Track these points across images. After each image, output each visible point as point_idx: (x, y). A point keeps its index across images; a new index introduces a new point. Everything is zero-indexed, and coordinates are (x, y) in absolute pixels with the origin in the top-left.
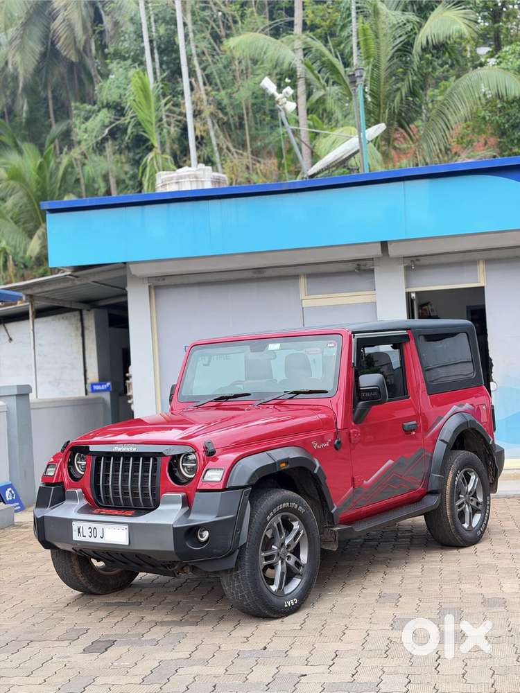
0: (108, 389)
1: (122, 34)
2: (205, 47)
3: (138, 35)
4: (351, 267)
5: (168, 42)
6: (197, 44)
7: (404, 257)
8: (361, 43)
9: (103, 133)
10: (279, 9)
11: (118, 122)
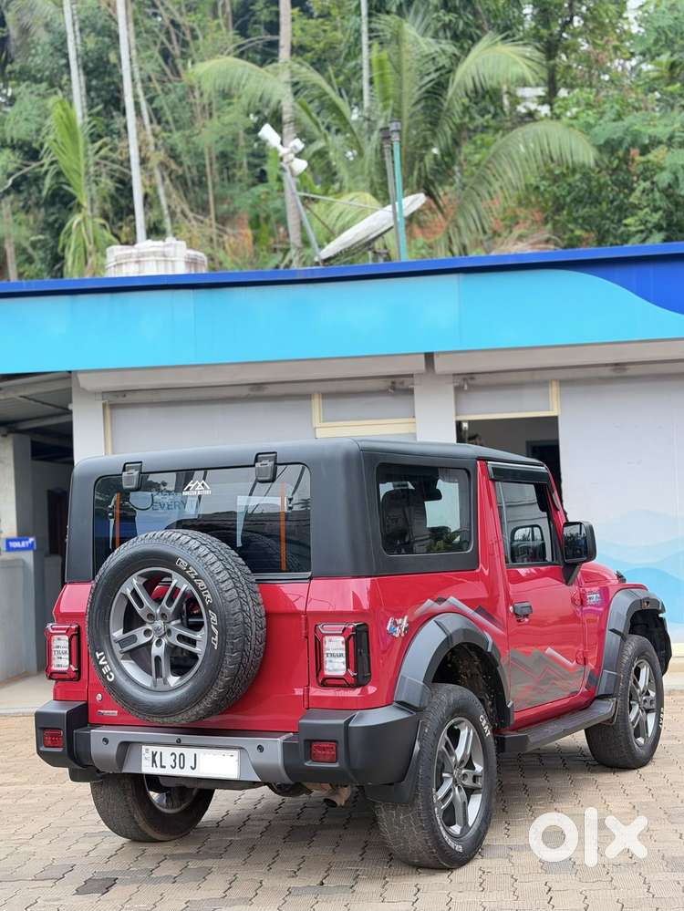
0: (30, 547)
1: (32, 45)
2: (153, 70)
3: (55, 48)
4: (382, 384)
5: (98, 59)
6: (143, 66)
7: (454, 375)
8: (376, 80)
9: (6, 184)
10: (255, 23)
11: (26, 169)
